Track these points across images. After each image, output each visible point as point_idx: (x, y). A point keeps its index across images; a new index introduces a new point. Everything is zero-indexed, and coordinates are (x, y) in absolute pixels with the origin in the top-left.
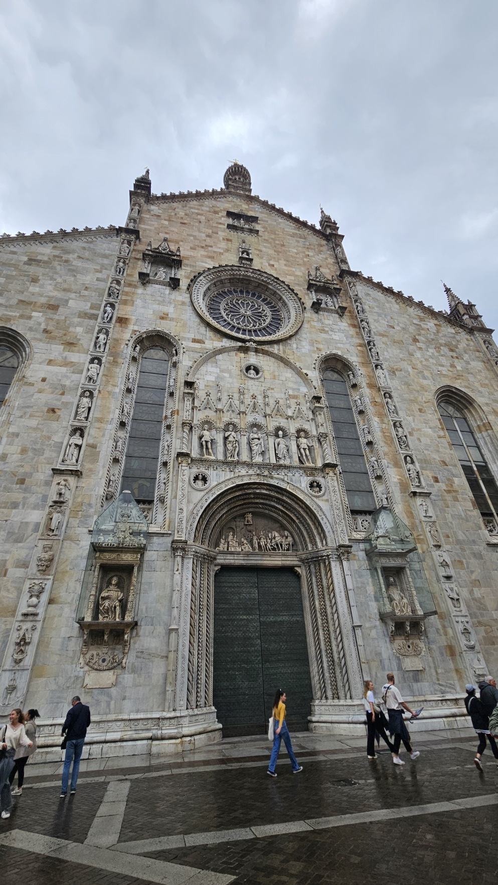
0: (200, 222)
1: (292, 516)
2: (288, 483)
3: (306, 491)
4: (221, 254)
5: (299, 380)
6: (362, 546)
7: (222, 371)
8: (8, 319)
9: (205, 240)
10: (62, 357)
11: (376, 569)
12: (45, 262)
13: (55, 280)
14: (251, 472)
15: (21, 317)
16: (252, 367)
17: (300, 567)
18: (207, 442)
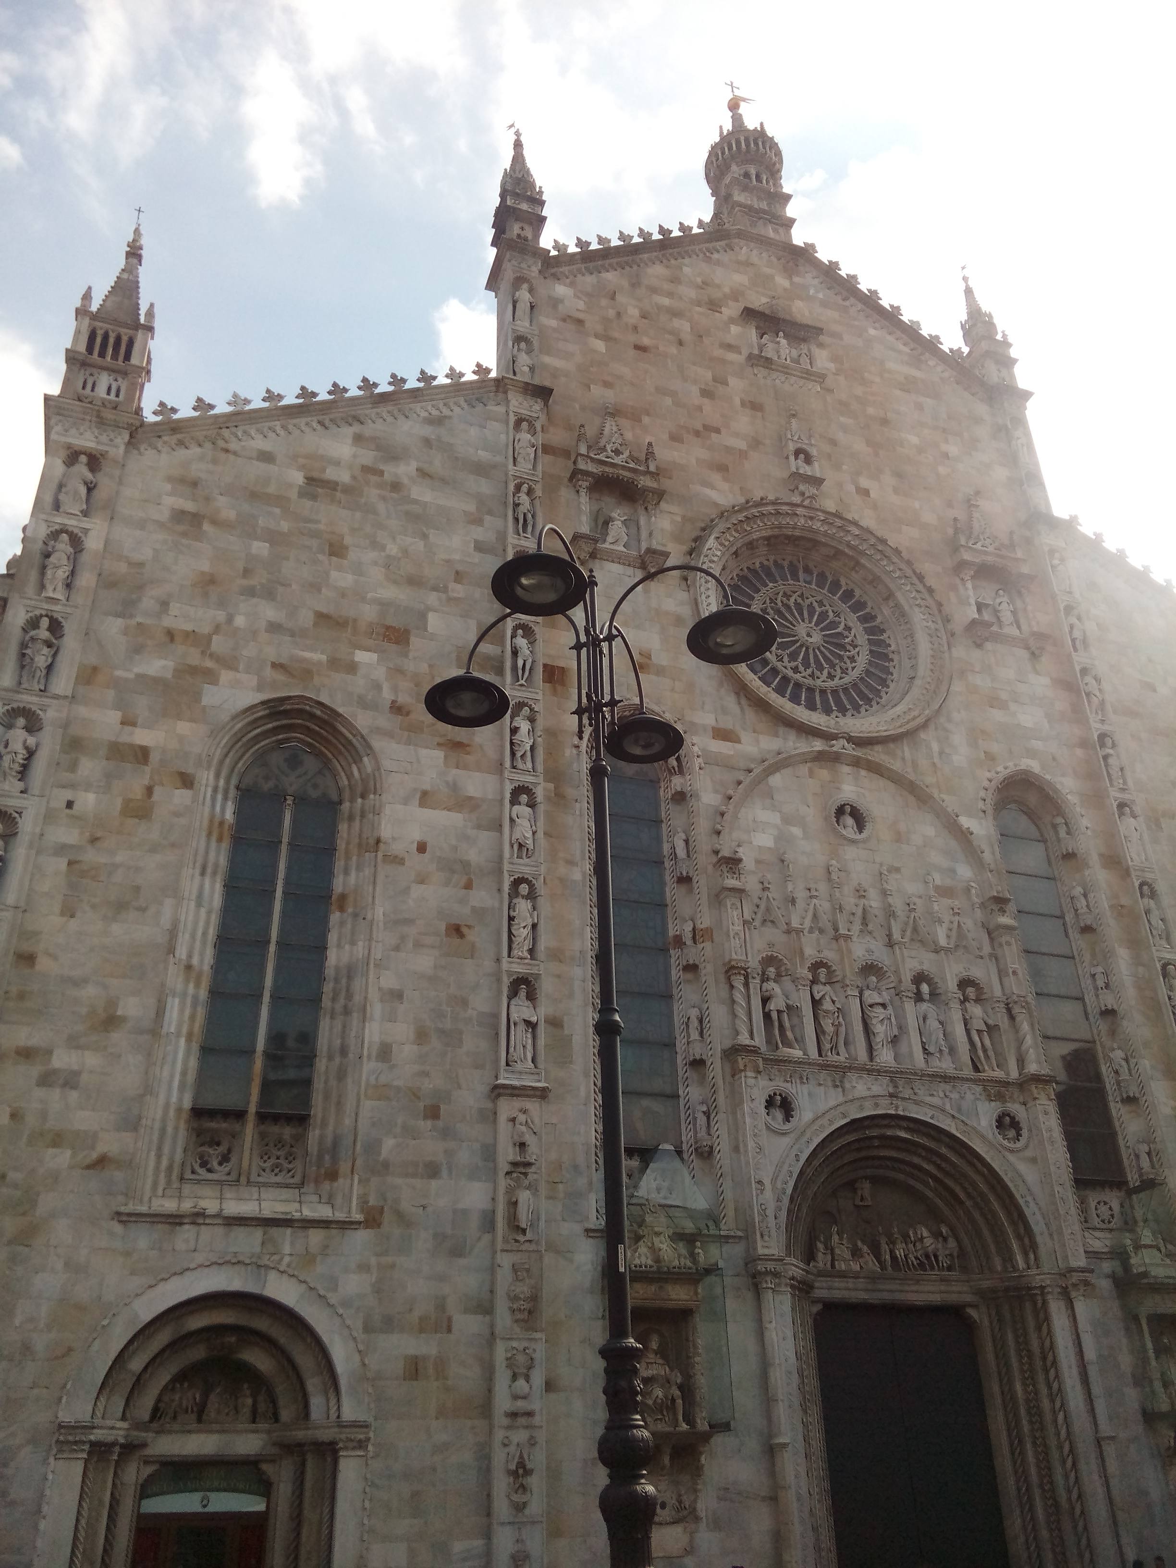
0: (681, 343)
1: (958, 1190)
2: (953, 1117)
3: (990, 1136)
4: (743, 455)
5: (953, 844)
6: (1107, 1266)
7: (787, 820)
8: (306, 673)
9: (700, 408)
10: (447, 783)
11: (1136, 1319)
12: (348, 490)
13: (383, 548)
14: (877, 1089)
15: (334, 663)
16: (848, 809)
17: (975, 1306)
18: (779, 1012)
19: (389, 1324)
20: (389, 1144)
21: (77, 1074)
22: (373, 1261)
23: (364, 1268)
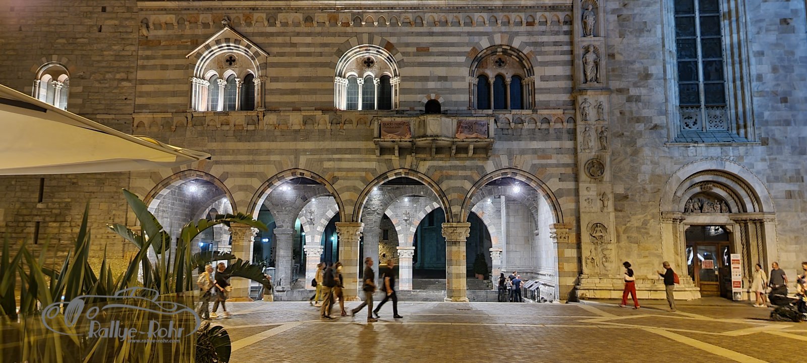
19: (777, 179)
20: (767, 114)
21: (640, 96)
22: (767, 157)
23: (763, 160)
